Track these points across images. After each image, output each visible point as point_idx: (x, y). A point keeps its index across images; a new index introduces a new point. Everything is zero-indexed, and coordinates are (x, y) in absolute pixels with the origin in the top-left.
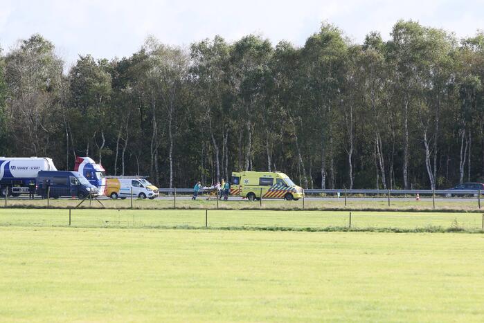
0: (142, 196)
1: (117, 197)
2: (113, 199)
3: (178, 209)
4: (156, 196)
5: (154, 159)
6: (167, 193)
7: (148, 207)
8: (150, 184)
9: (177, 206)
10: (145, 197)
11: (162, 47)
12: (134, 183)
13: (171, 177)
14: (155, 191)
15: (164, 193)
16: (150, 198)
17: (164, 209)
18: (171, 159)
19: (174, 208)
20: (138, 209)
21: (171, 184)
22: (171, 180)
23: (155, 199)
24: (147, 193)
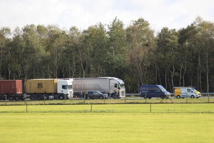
0: (193, 96)
1: (180, 97)
2: (178, 98)
3: (210, 103)
4: (200, 97)
5: (199, 78)
6: (205, 95)
7: (196, 102)
8: (197, 91)
9: (209, 101)
10: (194, 97)
11: (204, 22)
12: (189, 90)
13: (208, 87)
14: (199, 94)
15: (203, 95)
16: (197, 98)
17: (203, 103)
18: (207, 78)
19: (209, 103)
20: (190, 103)
21: (208, 90)
22: (208, 89)
23: (199, 98)
24: (195, 95)
